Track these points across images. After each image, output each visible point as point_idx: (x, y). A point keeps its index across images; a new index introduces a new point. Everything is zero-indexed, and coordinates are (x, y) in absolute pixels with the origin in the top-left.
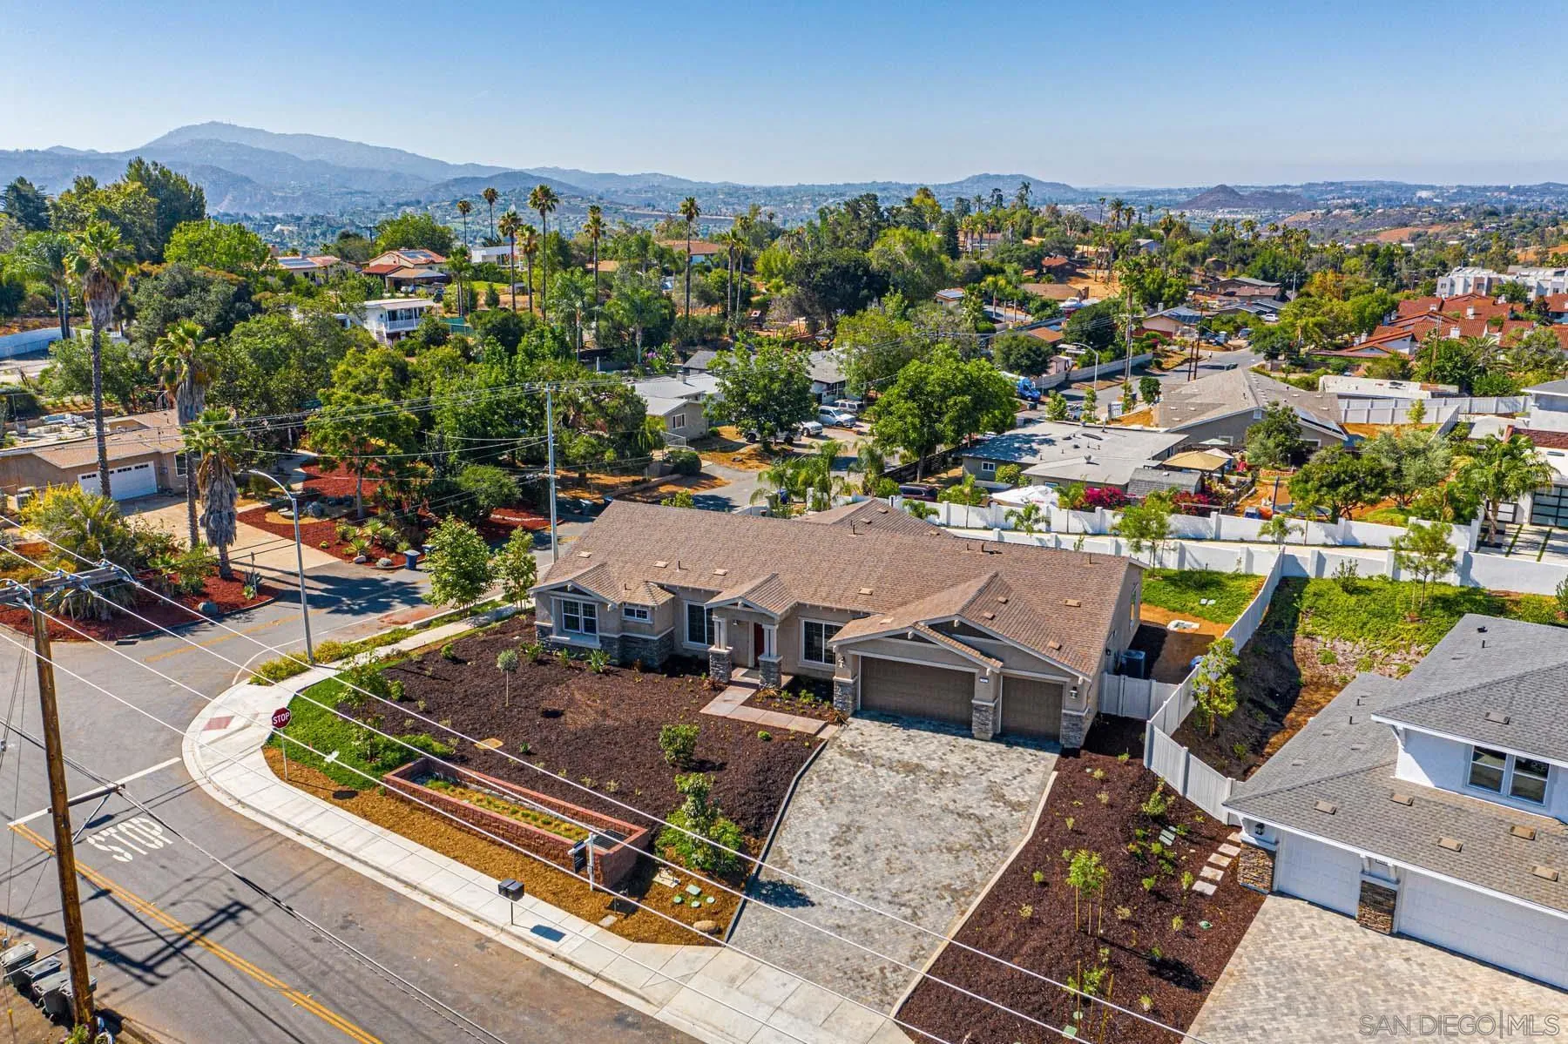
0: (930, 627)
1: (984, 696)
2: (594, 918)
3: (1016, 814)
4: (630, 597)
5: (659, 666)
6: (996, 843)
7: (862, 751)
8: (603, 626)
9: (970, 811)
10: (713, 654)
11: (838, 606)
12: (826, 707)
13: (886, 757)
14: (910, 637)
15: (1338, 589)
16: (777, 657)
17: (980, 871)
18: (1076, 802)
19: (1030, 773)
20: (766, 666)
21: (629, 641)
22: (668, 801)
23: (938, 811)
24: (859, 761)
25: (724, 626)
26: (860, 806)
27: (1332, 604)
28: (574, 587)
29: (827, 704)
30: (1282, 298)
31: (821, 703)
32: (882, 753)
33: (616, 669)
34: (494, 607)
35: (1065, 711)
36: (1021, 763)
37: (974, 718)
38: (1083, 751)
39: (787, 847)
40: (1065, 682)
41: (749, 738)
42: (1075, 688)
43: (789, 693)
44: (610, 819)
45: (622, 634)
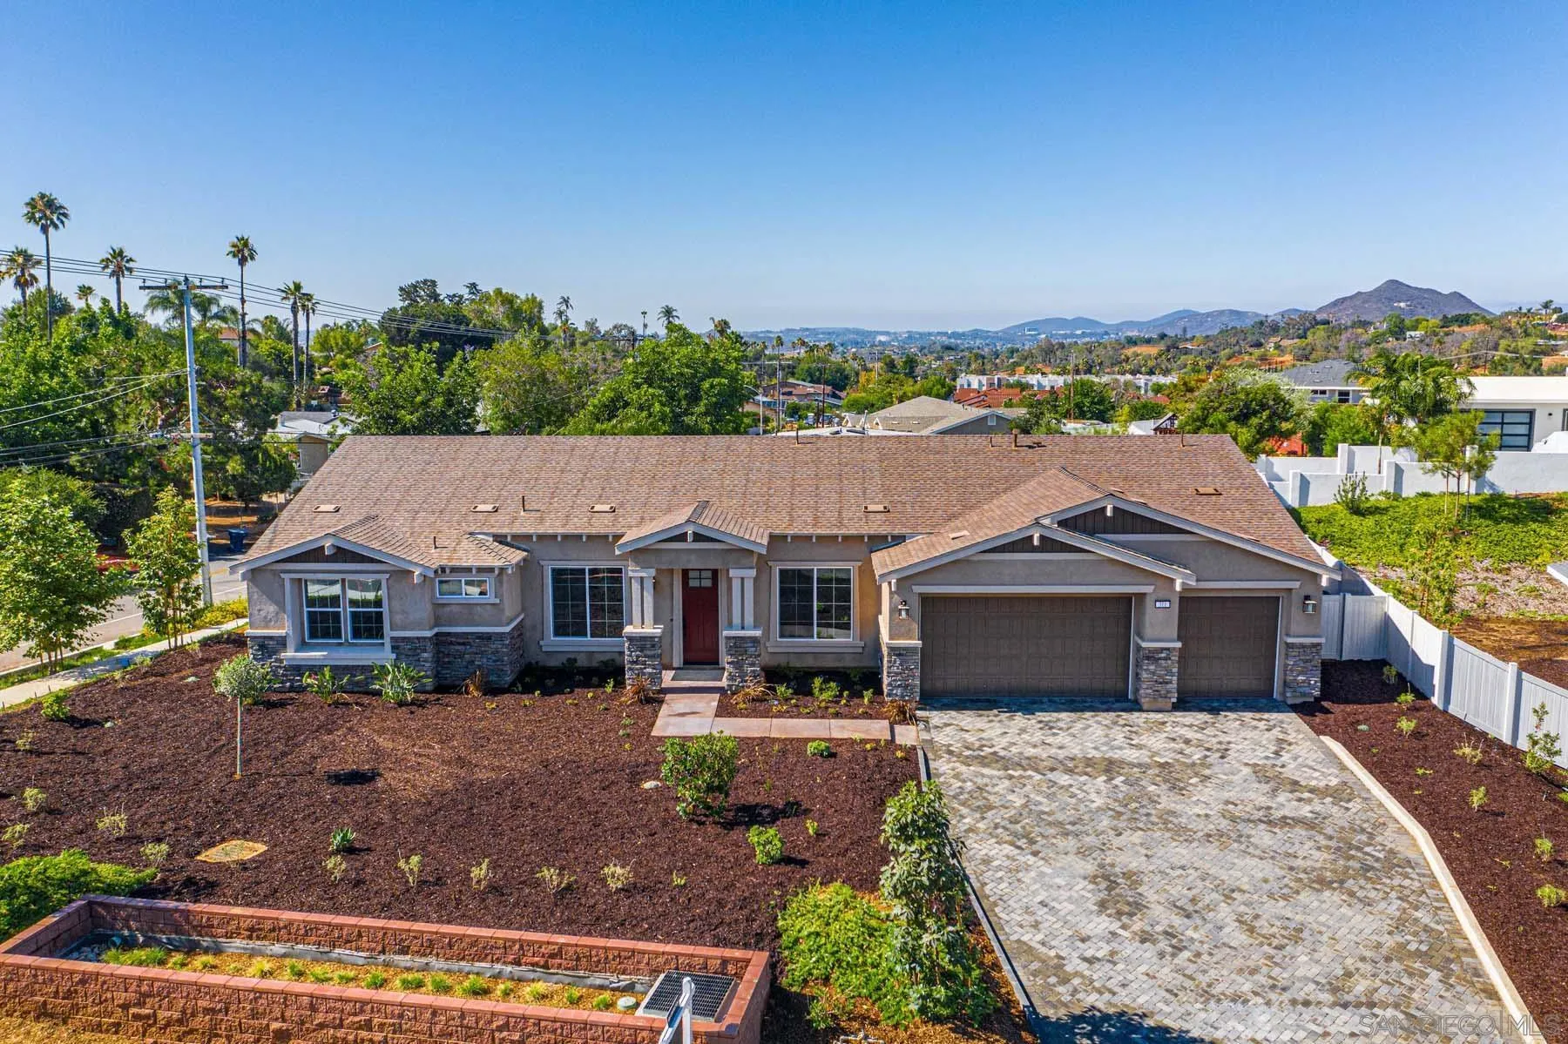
0: (1061, 524)
1: (1159, 630)
3: (1350, 805)
4: (450, 559)
5: (513, 684)
6: (1381, 855)
7: (995, 753)
8: (398, 618)
9: (1277, 814)
10: (631, 639)
11: (844, 531)
12: (866, 700)
13: (1045, 756)
14: (1036, 542)
15: (1343, 513)
16: (755, 627)
17: (1416, 909)
18: (1420, 772)
19: (1290, 744)
20: (738, 645)
21: (451, 643)
22: (754, 886)
23: (1224, 824)
24: (1006, 769)
25: (649, 584)
26: (1088, 839)
27: (1347, 531)
28: (339, 548)
29: (868, 694)
30: (834, 396)
31: (851, 697)
32: (1031, 751)
33: (432, 697)
34: (107, 657)
35: (1290, 640)
36: (1257, 732)
37: (1144, 675)
38: (1325, 704)
39: (1032, 938)
40: (1290, 590)
41: (792, 759)
42: (1307, 598)
43: (788, 688)
44: (661, 947)
45: (436, 630)
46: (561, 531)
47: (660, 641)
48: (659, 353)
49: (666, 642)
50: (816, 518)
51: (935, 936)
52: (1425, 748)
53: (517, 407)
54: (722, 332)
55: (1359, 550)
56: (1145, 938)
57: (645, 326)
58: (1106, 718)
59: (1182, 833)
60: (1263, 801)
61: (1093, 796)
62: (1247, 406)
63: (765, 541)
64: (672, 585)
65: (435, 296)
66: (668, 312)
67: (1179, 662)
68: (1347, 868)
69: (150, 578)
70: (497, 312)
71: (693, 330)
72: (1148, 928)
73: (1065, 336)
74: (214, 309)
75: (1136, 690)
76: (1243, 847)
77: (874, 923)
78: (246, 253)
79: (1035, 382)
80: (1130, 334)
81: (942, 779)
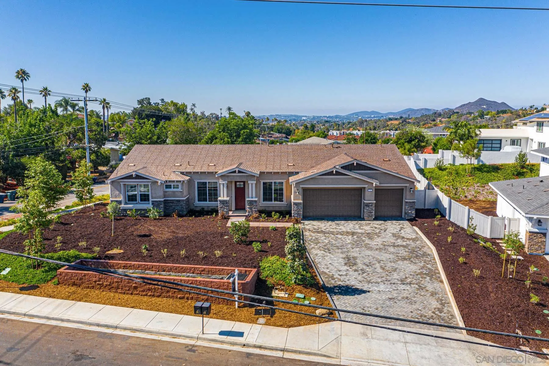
0: (342, 168)
1: (369, 198)
2: (253, 321)
3: (417, 242)
4: (168, 178)
5: (187, 214)
6: (422, 253)
7: (322, 231)
8: (154, 195)
9: (396, 244)
10: (220, 201)
11: (281, 171)
12: (287, 218)
13: (335, 231)
14: (334, 173)
15: (437, 170)
16: (256, 198)
17: (428, 264)
18: (437, 234)
19: (404, 228)
20: (251, 203)
21: (169, 203)
22: (254, 256)
23: (382, 246)
24: (325, 234)
25: (225, 186)
26: (344, 250)
27: (438, 175)
28: (137, 175)
29: (287, 216)
30: (287, 138)
31: (283, 217)
32: (332, 230)
33: (163, 218)
34: (63, 211)
35: (406, 201)
36: (396, 226)
37: (365, 210)
38: (416, 219)
39: (327, 271)
40: (406, 186)
41: (265, 231)
42: (411, 189)
43: (265, 215)
44: (230, 268)
45: (164, 199)
46: (200, 171)
47: (229, 202)
48: (226, 122)
49: (230, 202)
50: (273, 167)
51: (298, 263)
52: (441, 229)
53: (179, 140)
54: (248, 116)
55: (441, 181)
56: (356, 271)
57: (221, 114)
58: (354, 222)
59: (371, 249)
60: (393, 241)
61: (347, 240)
62: (411, 138)
63: (258, 173)
64: (232, 187)
65: (150, 103)
66: (229, 109)
67: (375, 207)
68: (412, 256)
69: (78, 186)
70: (172, 108)
71: (238, 115)
72: (357, 269)
73: (368, 118)
74: (77, 108)
75: (363, 215)
76: (385, 251)
77: (284, 264)
78: (88, 88)
79: (355, 133)
80: (390, 117)
81: (307, 236)
